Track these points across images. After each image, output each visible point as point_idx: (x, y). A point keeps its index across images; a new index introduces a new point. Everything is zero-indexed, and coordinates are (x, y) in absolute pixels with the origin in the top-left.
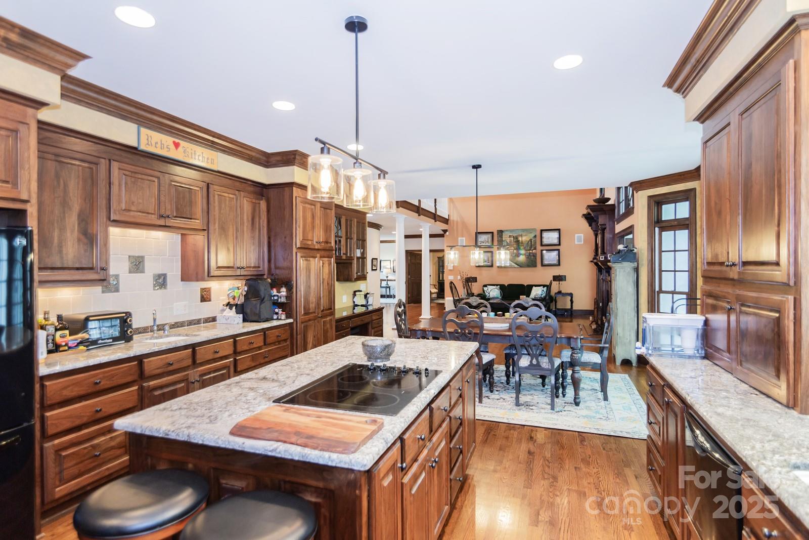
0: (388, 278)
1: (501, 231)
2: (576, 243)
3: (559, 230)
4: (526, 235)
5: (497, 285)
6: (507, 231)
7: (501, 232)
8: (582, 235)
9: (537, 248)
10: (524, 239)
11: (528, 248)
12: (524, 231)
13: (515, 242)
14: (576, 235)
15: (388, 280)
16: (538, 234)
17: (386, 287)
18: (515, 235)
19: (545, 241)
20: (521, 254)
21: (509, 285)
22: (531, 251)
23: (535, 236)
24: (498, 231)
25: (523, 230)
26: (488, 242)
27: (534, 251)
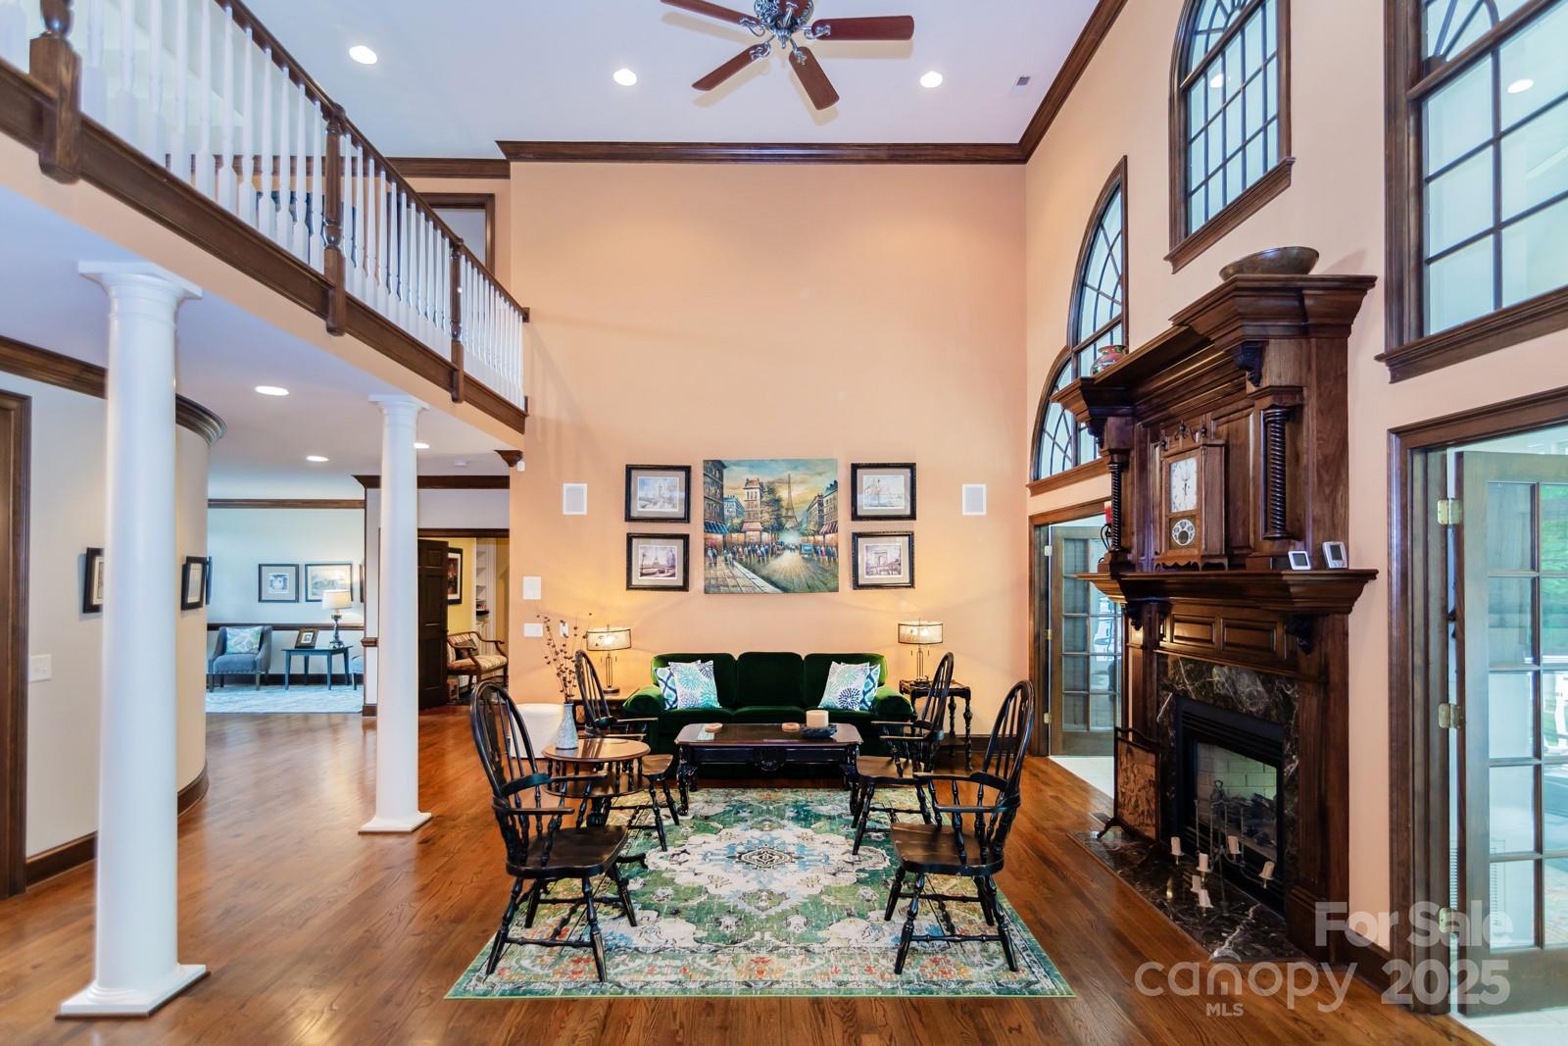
0: (340, 622)
1: (719, 462)
2: (964, 513)
3: (912, 467)
4: (803, 482)
5: (704, 658)
6: (738, 463)
7: (715, 469)
8: (984, 486)
9: (841, 526)
10: (799, 493)
11: (812, 527)
12: (795, 468)
13: (768, 504)
14: (965, 487)
15: (339, 628)
16: (843, 477)
17: (335, 651)
18: (765, 479)
19: (865, 506)
20: (786, 548)
21: (747, 657)
22: (820, 538)
23: (834, 486)
24: (706, 462)
25: (795, 464)
26: (670, 500)
27: (828, 536)
